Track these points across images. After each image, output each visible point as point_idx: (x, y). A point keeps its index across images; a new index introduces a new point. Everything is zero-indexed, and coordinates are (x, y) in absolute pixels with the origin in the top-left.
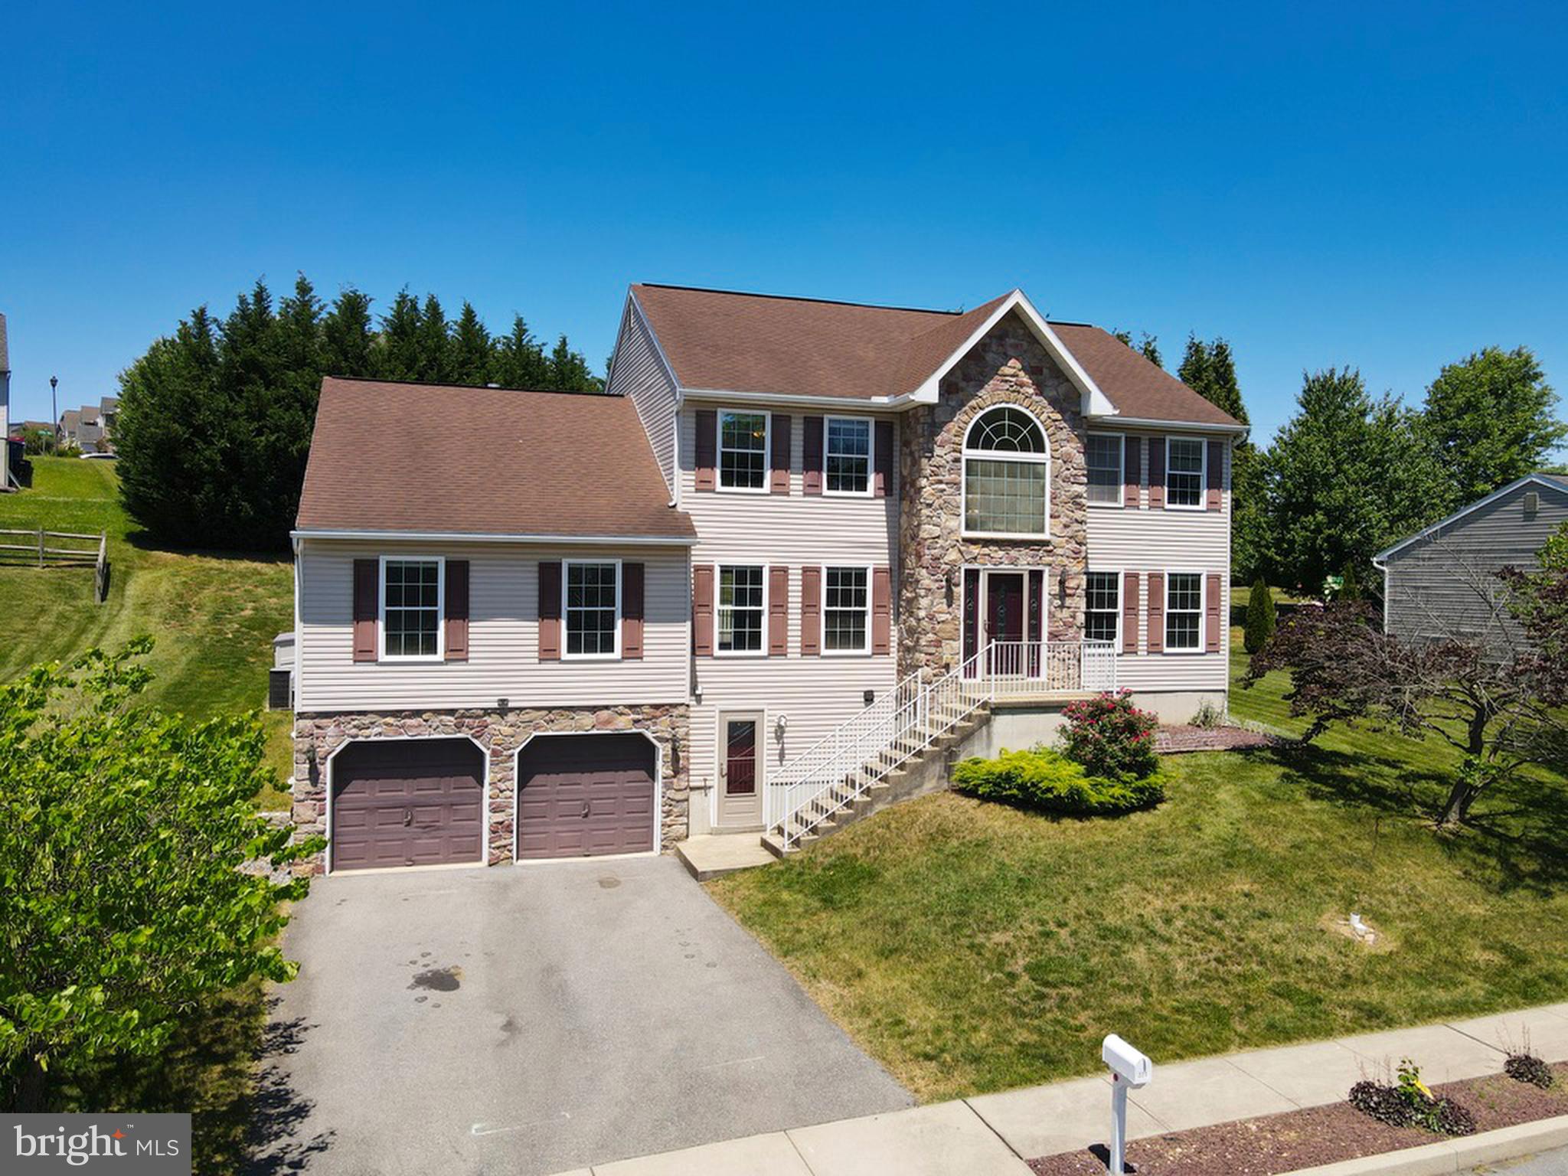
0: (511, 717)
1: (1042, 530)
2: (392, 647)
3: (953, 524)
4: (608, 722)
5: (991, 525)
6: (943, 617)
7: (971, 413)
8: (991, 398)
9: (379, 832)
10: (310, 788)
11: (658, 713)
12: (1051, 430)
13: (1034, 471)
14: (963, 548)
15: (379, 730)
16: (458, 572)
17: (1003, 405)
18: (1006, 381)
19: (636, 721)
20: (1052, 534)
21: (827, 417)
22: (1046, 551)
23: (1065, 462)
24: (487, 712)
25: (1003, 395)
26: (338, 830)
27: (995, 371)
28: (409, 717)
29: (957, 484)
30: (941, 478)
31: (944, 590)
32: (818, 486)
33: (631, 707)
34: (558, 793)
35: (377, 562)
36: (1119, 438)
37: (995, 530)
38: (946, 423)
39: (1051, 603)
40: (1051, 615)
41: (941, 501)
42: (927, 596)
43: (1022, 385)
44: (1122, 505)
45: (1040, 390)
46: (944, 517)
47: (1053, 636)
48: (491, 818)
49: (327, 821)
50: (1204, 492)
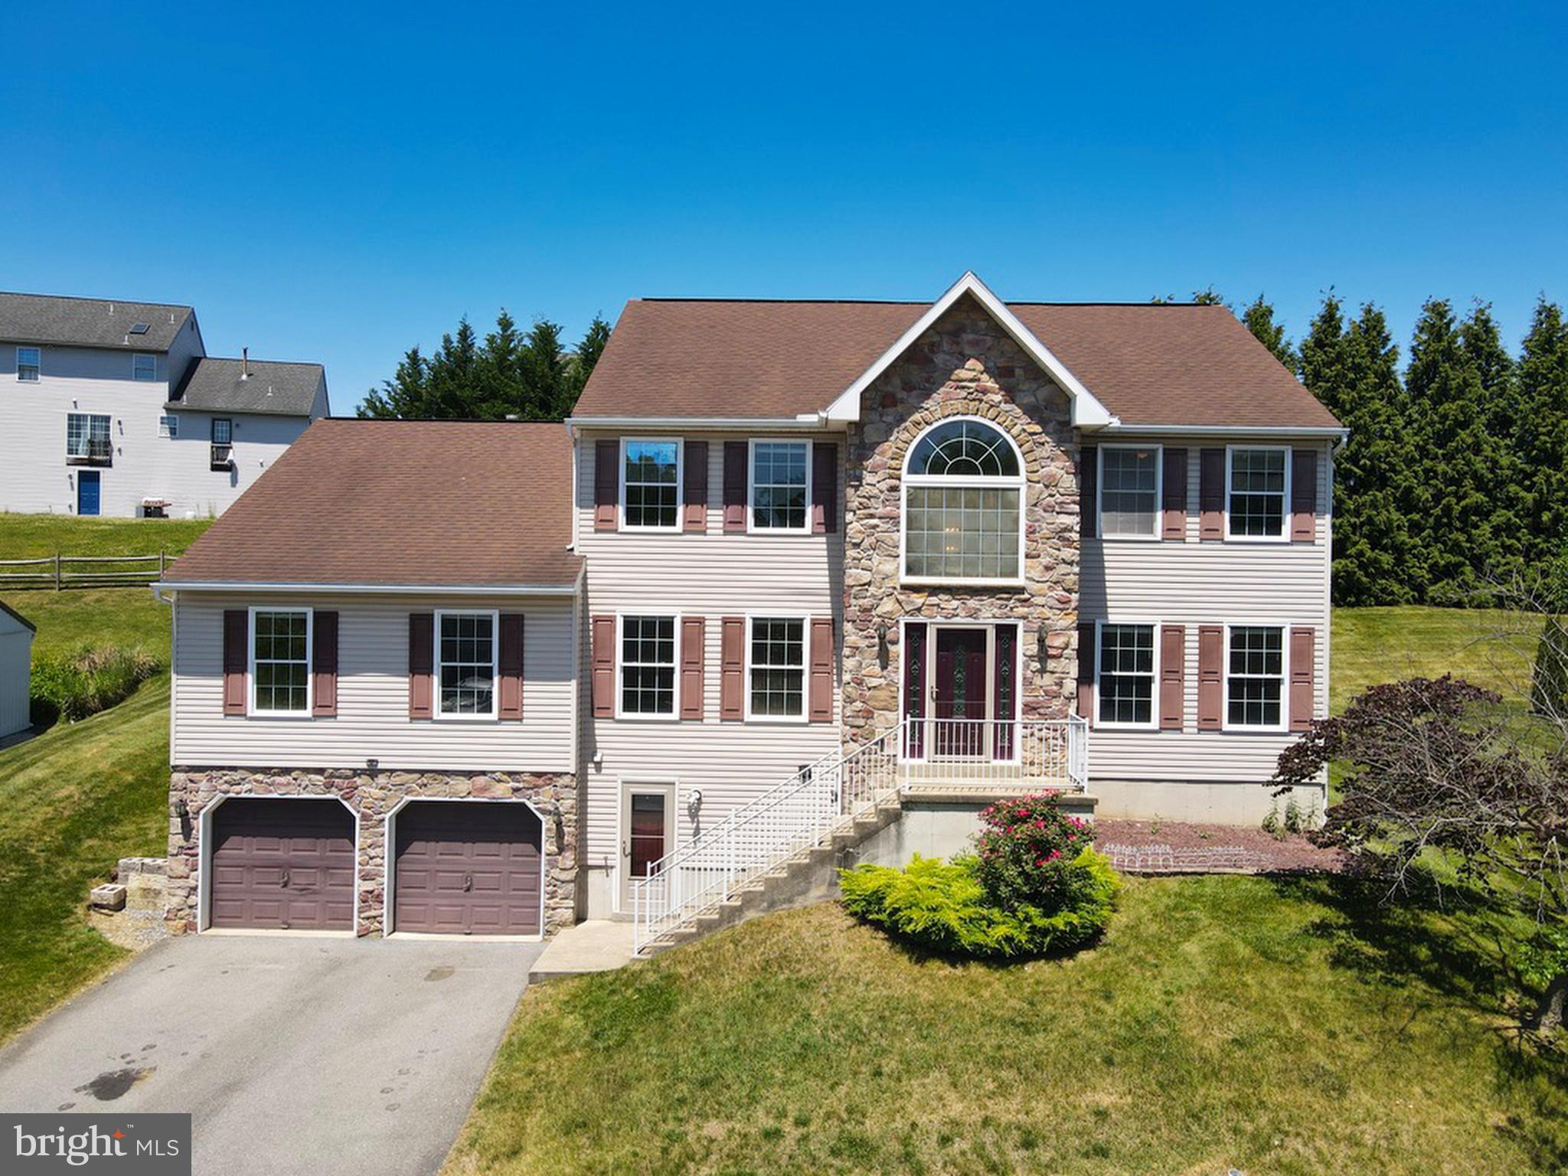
0: (382, 780)
1: (1014, 573)
2: (263, 701)
3: (888, 567)
4: (484, 789)
5: (942, 568)
6: (875, 682)
7: (914, 430)
8: (939, 409)
9: (252, 892)
10: (183, 843)
11: (540, 782)
12: (1026, 447)
13: (1005, 498)
14: (902, 598)
15: (247, 786)
16: (327, 623)
17: (959, 418)
18: (963, 387)
19: (516, 790)
20: (1027, 578)
21: (752, 442)
22: (1019, 600)
23: (1047, 487)
24: (356, 773)
25: (959, 406)
26: (219, 887)
27: (947, 375)
28: (275, 774)
29: (894, 519)
30: (872, 511)
31: (877, 648)
32: (742, 522)
33: (510, 774)
34: (438, 862)
35: (246, 613)
36: (1155, 451)
37: (947, 574)
38: (879, 444)
39: (1026, 666)
40: (1027, 682)
41: (873, 539)
42: (853, 656)
43: (985, 391)
44: (1159, 538)
45: (1011, 396)
46: (876, 559)
47: (1029, 708)
48: (359, 886)
49: (199, 878)
50: (1287, 518)
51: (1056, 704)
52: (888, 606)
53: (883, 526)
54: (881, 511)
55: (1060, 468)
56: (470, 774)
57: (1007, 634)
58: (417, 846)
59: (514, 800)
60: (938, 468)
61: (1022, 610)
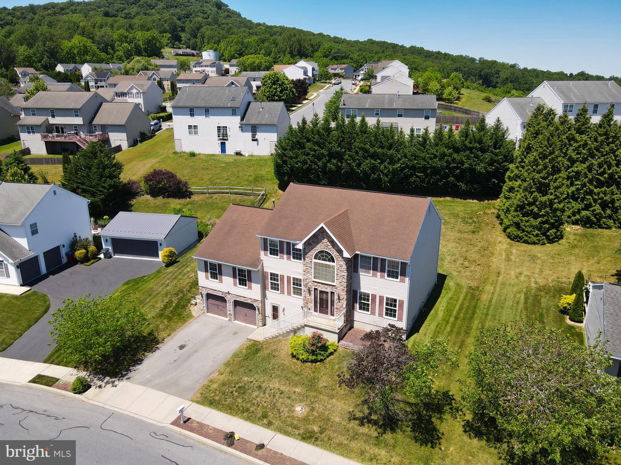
0: (230, 295)
1: (334, 282)
2: (212, 278)
3: (311, 276)
4: (247, 300)
5: (320, 279)
6: (308, 298)
7: (315, 251)
8: (319, 248)
9: (214, 309)
10: (202, 299)
11: (255, 301)
12: (336, 258)
13: (332, 267)
14: (313, 283)
15: (210, 292)
16: (220, 267)
17: (323, 250)
18: (324, 244)
19: (251, 301)
20: (336, 284)
21: (292, 242)
22: (334, 288)
23: (340, 266)
24: (226, 293)
25: (323, 247)
26: (208, 307)
27: (321, 241)
28: (214, 290)
29: (311, 268)
31: (308, 292)
32: (290, 258)
33: (250, 298)
34: (241, 310)
35: (207, 264)
36: (371, 260)
38: (308, 252)
39: (336, 301)
40: (336, 303)
41: (307, 271)
43: (328, 245)
44: (371, 276)
45: (333, 248)
46: (308, 275)
47: (337, 309)
48: (228, 312)
49: (204, 305)
50: (399, 277)
51: (342, 309)
52: (310, 284)
53: (309, 269)
54: (309, 266)
55: (343, 263)
56: (244, 297)
57: (332, 293)
58: (238, 307)
59: (251, 303)
60: (319, 259)
61: (335, 290)
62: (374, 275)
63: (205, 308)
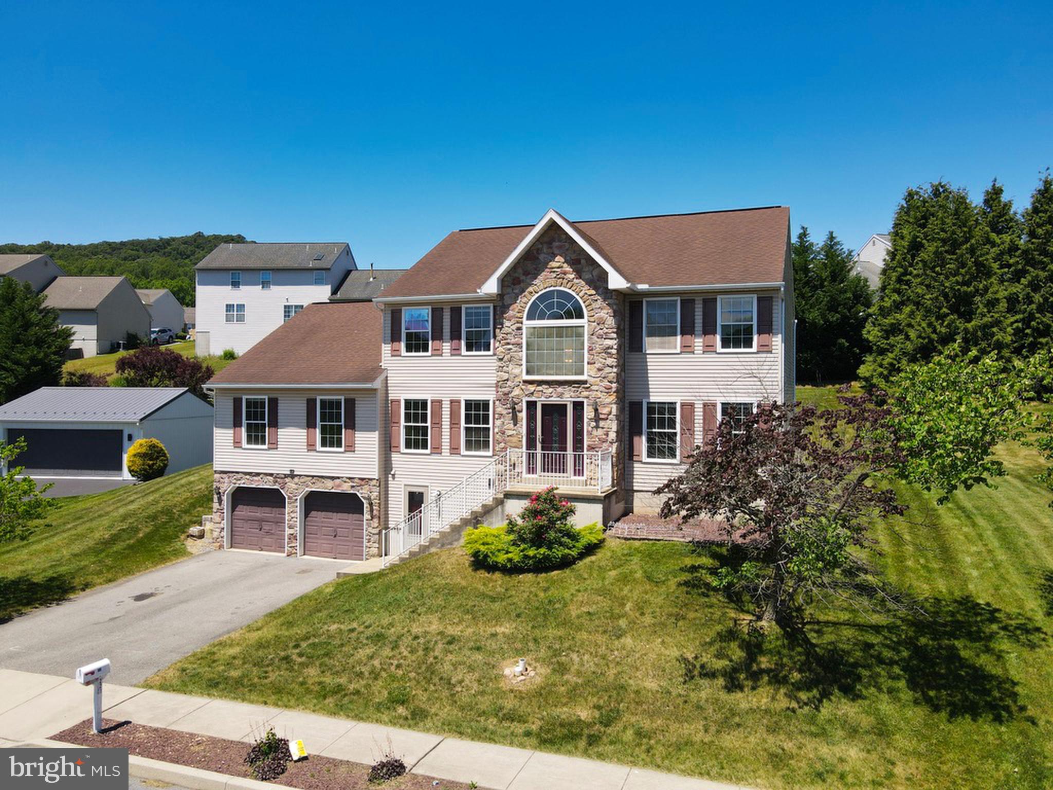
0: (296, 480)
1: (582, 373)
2: (249, 441)
3: (516, 371)
4: (339, 486)
5: (544, 371)
6: (511, 432)
7: (529, 296)
8: (542, 284)
9: (249, 532)
10: (219, 507)
11: (363, 483)
12: (587, 303)
13: (577, 332)
14: (523, 387)
15: (243, 481)
16: (274, 402)
17: (552, 288)
18: (554, 272)
19: (353, 487)
20: (589, 375)
21: (464, 307)
22: (584, 388)
23: (598, 324)
24: (286, 476)
25: (552, 282)
26: (234, 529)
27: (545, 265)
28: (254, 476)
29: (519, 345)
30: (509, 341)
31: (511, 415)
32: (459, 349)
33: (350, 478)
34: (322, 522)
35: (241, 399)
36: (677, 301)
37: (547, 374)
38: (511, 304)
39: (589, 425)
40: (590, 433)
41: (509, 356)
42: (500, 418)
43: (565, 273)
44: (679, 351)
45: (579, 276)
46: (511, 366)
47: (591, 448)
48: (288, 531)
49: (224, 524)
50: (755, 337)
51: (605, 446)
52: (517, 392)
53: (515, 349)
54: (513, 341)
55: (606, 314)
56: (333, 478)
57: (578, 406)
58: (313, 513)
59: (352, 492)
60: (542, 317)
61: (586, 393)
62: (687, 349)
63: (224, 533)
